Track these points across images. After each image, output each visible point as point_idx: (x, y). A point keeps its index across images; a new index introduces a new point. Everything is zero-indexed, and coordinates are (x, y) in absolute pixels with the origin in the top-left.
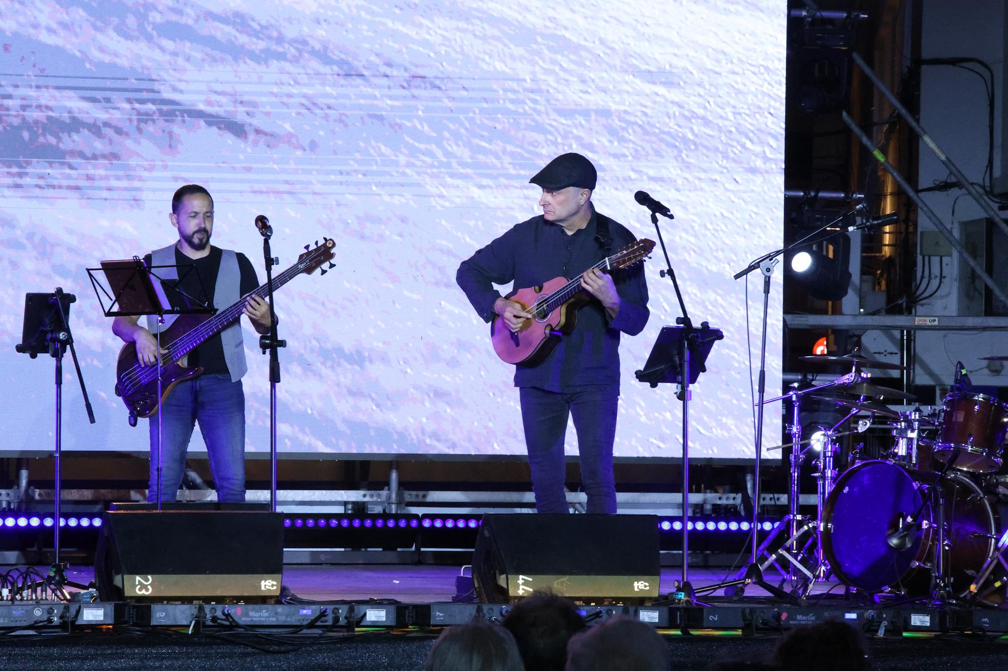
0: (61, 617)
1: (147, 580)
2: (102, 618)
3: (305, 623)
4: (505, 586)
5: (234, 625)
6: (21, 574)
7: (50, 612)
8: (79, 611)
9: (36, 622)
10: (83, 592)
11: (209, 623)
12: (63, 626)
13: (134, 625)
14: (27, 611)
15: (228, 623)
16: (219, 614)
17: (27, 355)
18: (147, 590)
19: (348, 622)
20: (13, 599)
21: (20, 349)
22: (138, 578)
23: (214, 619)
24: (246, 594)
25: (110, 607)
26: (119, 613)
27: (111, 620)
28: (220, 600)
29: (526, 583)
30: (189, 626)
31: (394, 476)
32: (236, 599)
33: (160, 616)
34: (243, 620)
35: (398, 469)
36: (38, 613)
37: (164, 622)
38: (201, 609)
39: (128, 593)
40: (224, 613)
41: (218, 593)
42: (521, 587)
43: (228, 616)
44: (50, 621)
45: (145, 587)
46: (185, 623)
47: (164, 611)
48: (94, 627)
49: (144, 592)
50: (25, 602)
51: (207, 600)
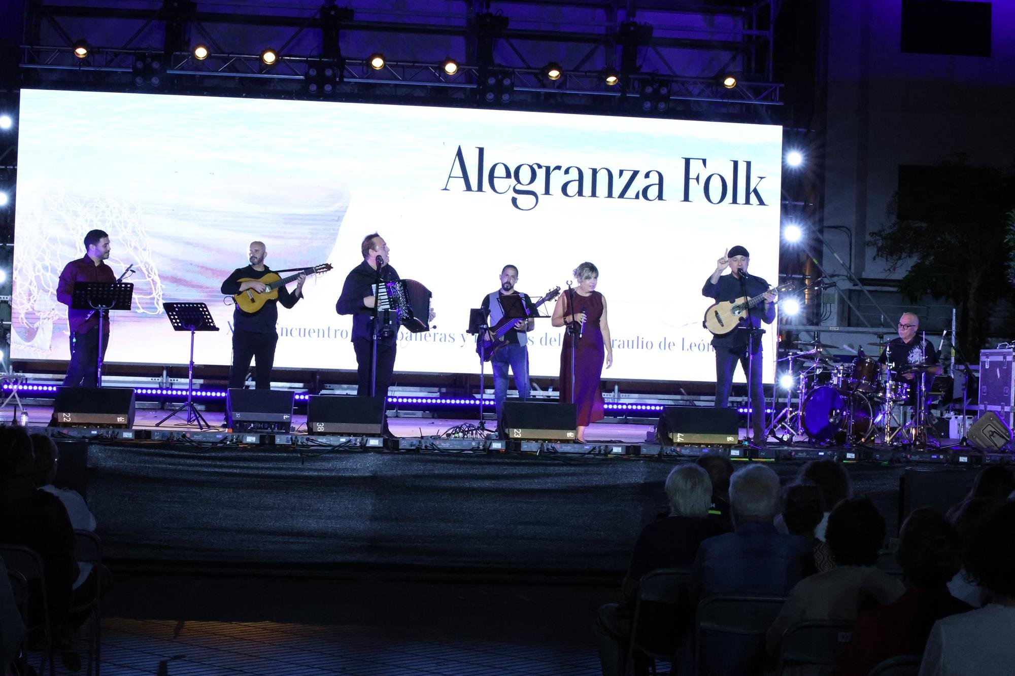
0: (483, 446)
1: (519, 431)
2: (500, 447)
3: (587, 452)
4: (672, 438)
5: (556, 452)
6: (467, 427)
7: (479, 444)
8: (491, 444)
9: (473, 448)
10: (492, 433)
11: (546, 451)
12: (484, 450)
13: (514, 451)
14: (469, 443)
15: (553, 451)
16: (550, 447)
17: (471, 334)
18: (519, 435)
19: (605, 452)
20: (463, 437)
21: (468, 332)
22: (515, 430)
23: (548, 449)
24: (560, 438)
25: (504, 443)
26: (507, 445)
27: (504, 448)
28: (550, 441)
29: (681, 437)
30: (537, 452)
31: (616, 387)
32: (556, 441)
33: (525, 447)
34: (560, 450)
35: (618, 385)
36: (474, 444)
37: (526, 450)
38: (542, 445)
39: (511, 436)
40: (552, 447)
41: (548, 438)
42: (679, 438)
43: (553, 448)
44: (479, 447)
45: (518, 434)
46: (535, 450)
47: (526, 445)
48: (497, 451)
49: (517, 436)
50: (468, 439)
51: (544, 440)
